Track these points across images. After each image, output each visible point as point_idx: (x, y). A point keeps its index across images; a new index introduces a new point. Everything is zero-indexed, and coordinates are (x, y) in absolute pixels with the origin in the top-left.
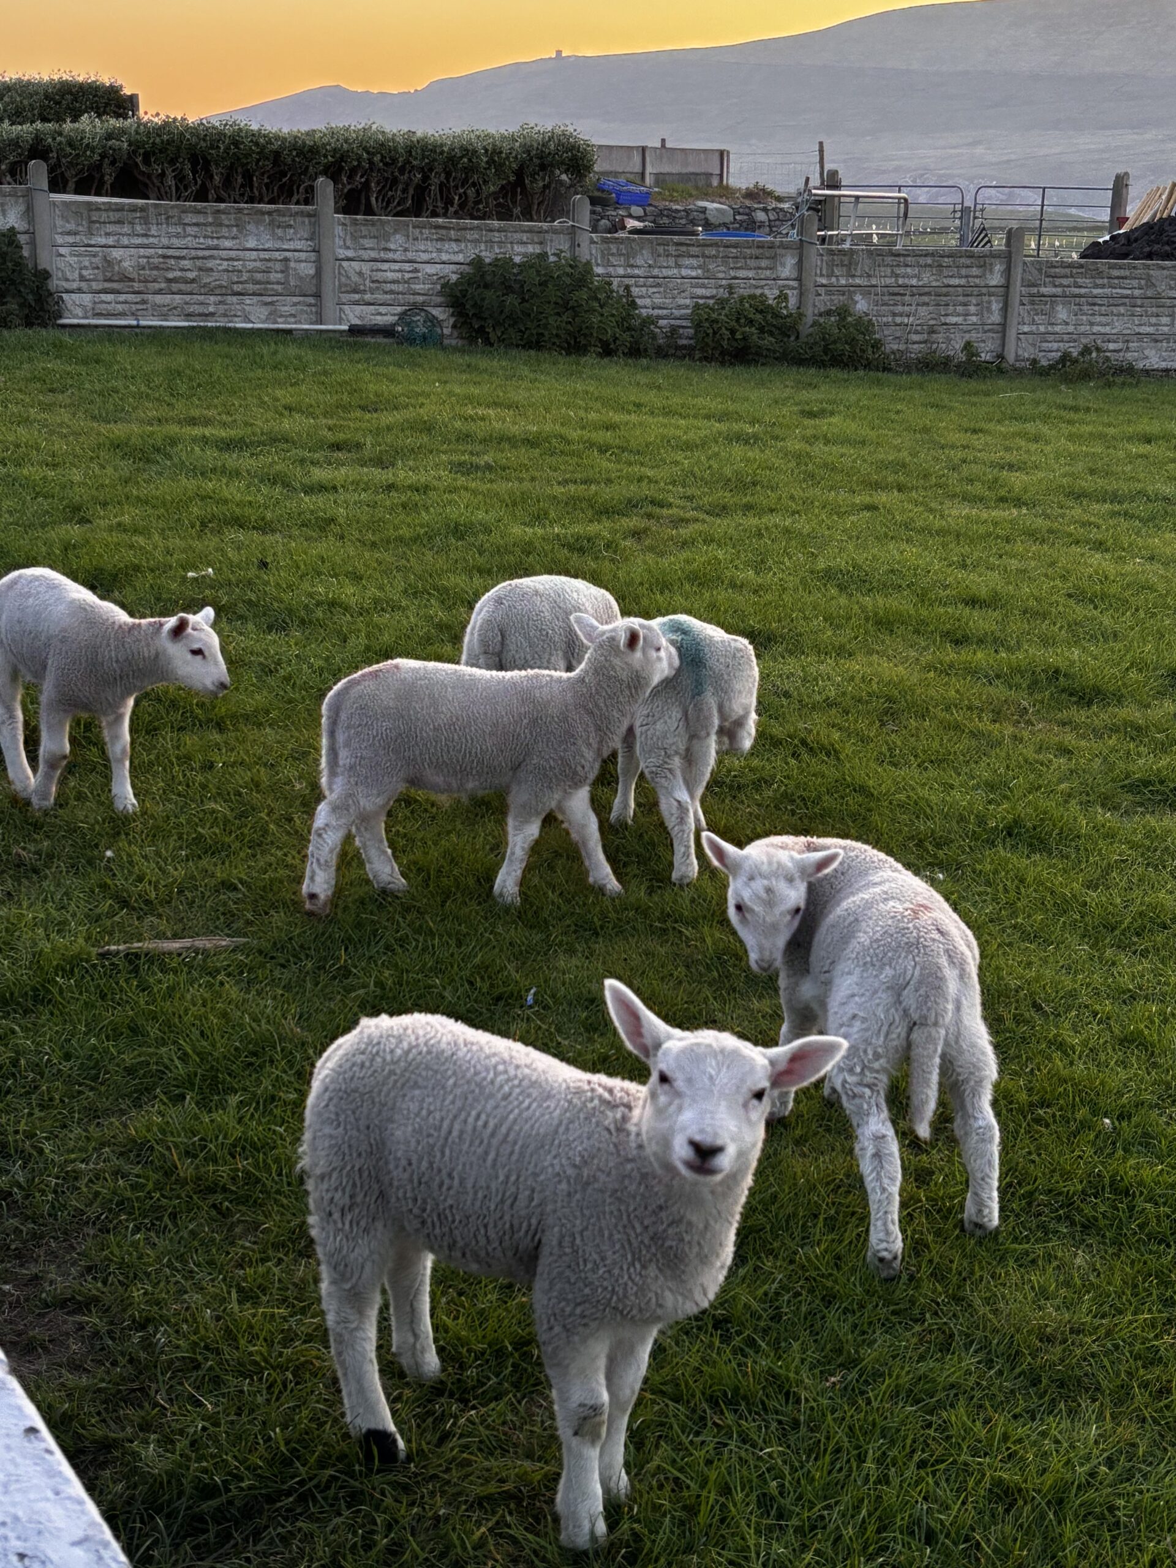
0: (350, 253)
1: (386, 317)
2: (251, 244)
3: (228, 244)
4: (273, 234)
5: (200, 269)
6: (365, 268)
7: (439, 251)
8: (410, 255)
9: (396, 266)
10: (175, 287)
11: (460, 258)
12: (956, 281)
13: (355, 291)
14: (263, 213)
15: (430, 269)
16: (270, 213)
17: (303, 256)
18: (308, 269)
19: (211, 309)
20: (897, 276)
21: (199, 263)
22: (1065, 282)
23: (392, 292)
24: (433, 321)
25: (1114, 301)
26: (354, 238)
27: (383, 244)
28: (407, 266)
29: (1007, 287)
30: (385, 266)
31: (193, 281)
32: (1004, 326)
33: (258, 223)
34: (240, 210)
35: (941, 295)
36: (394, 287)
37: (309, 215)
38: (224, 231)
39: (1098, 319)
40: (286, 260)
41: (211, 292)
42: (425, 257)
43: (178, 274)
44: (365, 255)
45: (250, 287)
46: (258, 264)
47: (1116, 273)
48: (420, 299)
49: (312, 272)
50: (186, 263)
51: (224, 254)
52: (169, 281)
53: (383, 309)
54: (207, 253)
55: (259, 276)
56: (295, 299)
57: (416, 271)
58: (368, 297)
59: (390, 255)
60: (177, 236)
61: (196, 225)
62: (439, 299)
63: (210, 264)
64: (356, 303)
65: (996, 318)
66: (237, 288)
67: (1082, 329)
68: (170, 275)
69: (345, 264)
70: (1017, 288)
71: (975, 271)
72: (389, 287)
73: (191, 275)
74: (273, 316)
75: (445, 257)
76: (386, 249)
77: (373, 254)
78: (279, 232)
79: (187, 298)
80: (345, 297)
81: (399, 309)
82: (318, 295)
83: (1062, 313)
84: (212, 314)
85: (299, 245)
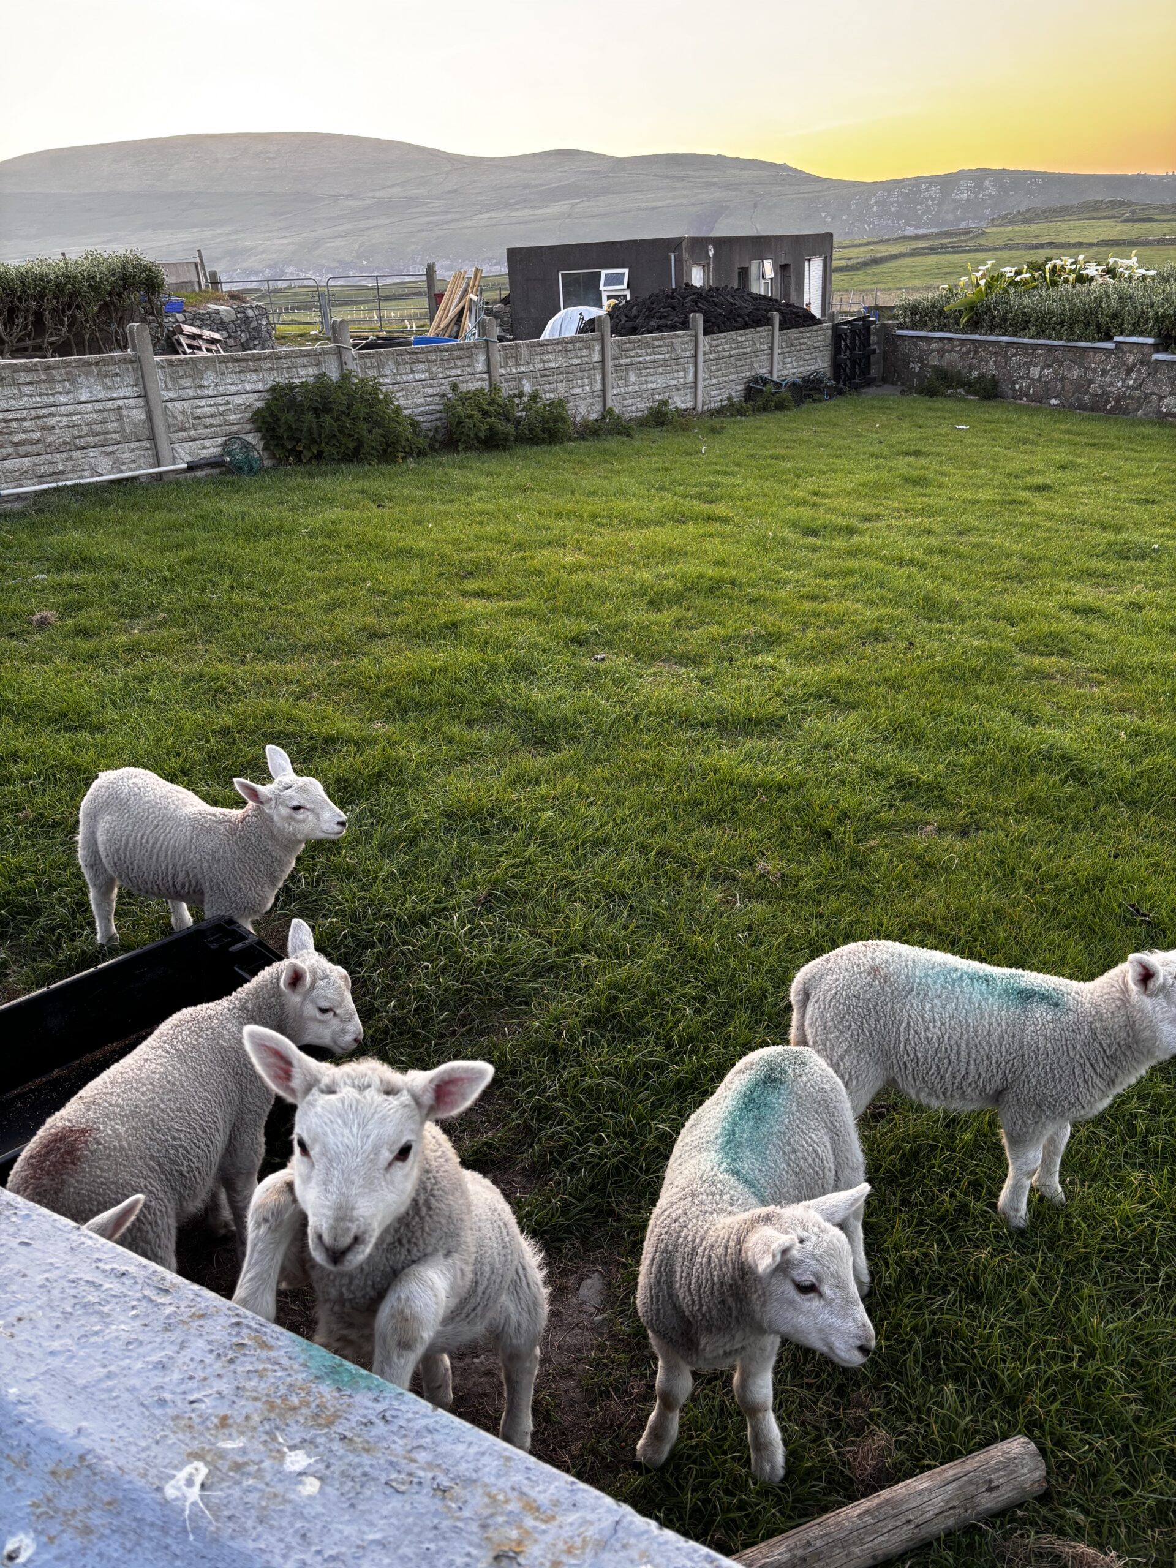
0: (172, 395)
1: (210, 449)
2: (84, 397)
3: (63, 399)
4: (104, 384)
5: (43, 429)
6: (187, 405)
7: (243, 382)
8: (221, 389)
9: (211, 401)
10: (22, 449)
11: (260, 386)
12: (575, 361)
13: (182, 430)
14: (90, 364)
15: (238, 400)
16: (96, 364)
17: (132, 401)
18: (138, 415)
19: (61, 468)
20: (543, 361)
21: (40, 422)
22: (632, 353)
23: (211, 426)
24: (247, 446)
25: (656, 364)
26: (173, 380)
27: (199, 382)
28: (220, 400)
29: (603, 361)
30: (202, 403)
31: (38, 441)
32: (604, 390)
33: (88, 374)
34: (68, 364)
35: (567, 372)
36: (212, 421)
37: (131, 362)
38: (58, 387)
39: (651, 378)
40: (119, 408)
41: (57, 450)
42: (233, 389)
43: (23, 436)
44: (184, 394)
45: (91, 439)
46: (94, 416)
47: (657, 343)
48: (235, 428)
49: (143, 417)
50: (27, 424)
51: (62, 410)
52: (15, 445)
53: (207, 443)
54: (45, 411)
55: (97, 428)
56: (133, 445)
57: (227, 403)
58: (192, 433)
59: (206, 392)
60: (14, 397)
61: (31, 383)
62: (249, 427)
63: (51, 422)
64: (184, 440)
65: (599, 386)
66: (81, 442)
67: (643, 387)
68: (16, 439)
69: (169, 405)
70: (609, 363)
71: (585, 352)
72: (209, 421)
73: (36, 436)
74: (117, 464)
75: (248, 387)
76: (202, 386)
77: (191, 393)
78: (107, 380)
79: (36, 459)
80: (175, 436)
81: (220, 440)
82: (152, 438)
83: (632, 378)
84: (62, 472)
85: (127, 392)
